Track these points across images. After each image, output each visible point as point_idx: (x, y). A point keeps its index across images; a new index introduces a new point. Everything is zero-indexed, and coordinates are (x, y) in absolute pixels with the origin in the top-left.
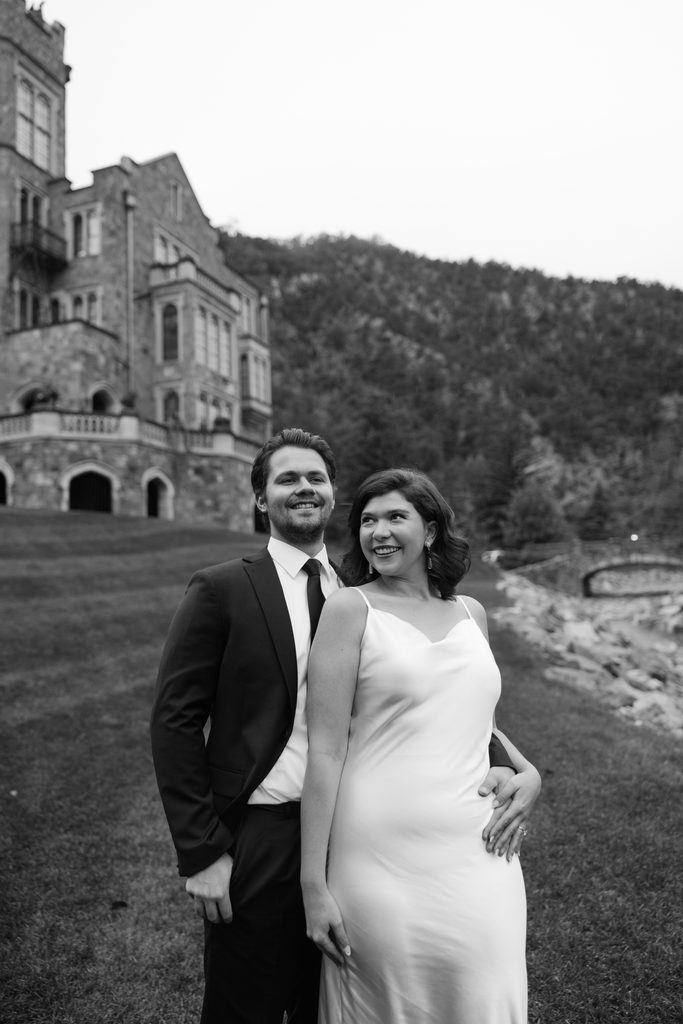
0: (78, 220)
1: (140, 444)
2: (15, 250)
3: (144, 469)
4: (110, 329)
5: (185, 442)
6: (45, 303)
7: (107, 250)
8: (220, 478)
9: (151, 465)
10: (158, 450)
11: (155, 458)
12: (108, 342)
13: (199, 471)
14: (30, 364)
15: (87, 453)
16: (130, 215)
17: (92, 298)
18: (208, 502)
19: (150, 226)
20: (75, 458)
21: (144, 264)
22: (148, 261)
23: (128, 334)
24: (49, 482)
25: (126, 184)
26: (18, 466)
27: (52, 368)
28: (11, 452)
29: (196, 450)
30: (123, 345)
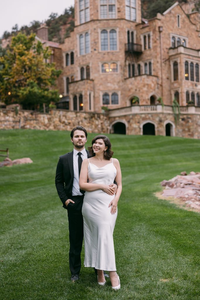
0: (145, 37)
1: (162, 113)
2: (126, 52)
3: (164, 121)
4: (155, 74)
5: (179, 110)
6: (136, 66)
7: (154, 47)
8: (190, 121)
9: (167, 119)
10: (169, 114)
11: (168, 117)
12: (155, 79)
13: (183, 119)
14: (132, 88)
15: (147, 117)
16: (161, 34)
17: (150, 63)
18: (187, 129)
19: (169, 34)
20: (144, 119)
21: (167, 49)
22: (168, 47)
23: (161, 74)
24: (137, 126)
26: (129, 122)
27: (138, 90)
28: (127, 118)
29: (182, 112)
30: (160, 78)
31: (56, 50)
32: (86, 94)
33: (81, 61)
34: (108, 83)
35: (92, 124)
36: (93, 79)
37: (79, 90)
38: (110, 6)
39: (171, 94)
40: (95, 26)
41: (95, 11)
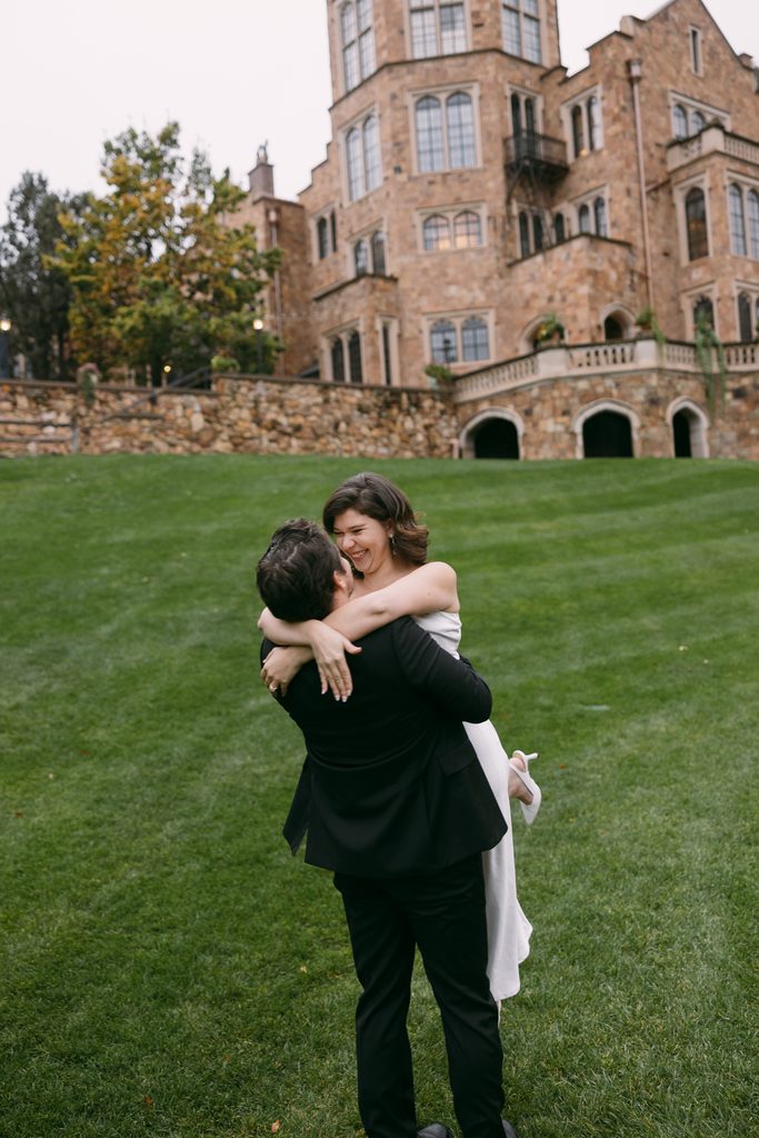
0: (576, 112)
1: (660, 371)
2: (510, 169)
3: (667, 401)
4: (622, 238)
5: (720, 359)
6: (548, 221)
7: (611, 141)
9: (677, 394)
10: (685, 375)
11: (680, 385)
12: (619, 251)
13: (739, 394)
14: (534, 296)
15: (600, 389)
16: (636, 88)
17: (599, 203)
18: (754, 431)
19: (664, 95)
20: (586, 398)
21: (658, 145)
22: (663, 141)
23: (643, 237)
24: (560, 428)
25: (629, 52)
26: (528, 413)
27: (558, 296)
28: (519, 399)
29: (733, 368)
30: (639, 252)
31: (286, 212)
32: (371, 328)
33: (354, 220)
34: (449, 284)
35: (391, 431)
36: (396, 275)
37: (347, 317)
38: (448, 11)
39: (680, 312)
40: (395, 87)
41: (394, 32)
